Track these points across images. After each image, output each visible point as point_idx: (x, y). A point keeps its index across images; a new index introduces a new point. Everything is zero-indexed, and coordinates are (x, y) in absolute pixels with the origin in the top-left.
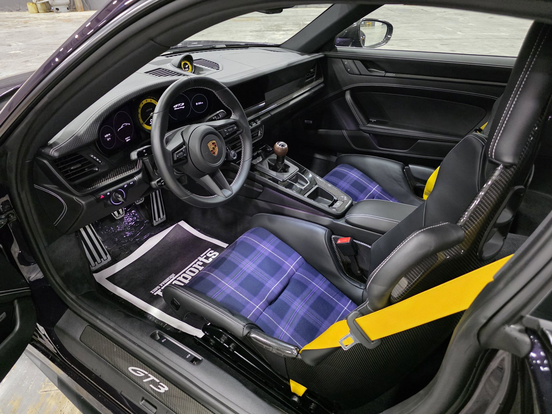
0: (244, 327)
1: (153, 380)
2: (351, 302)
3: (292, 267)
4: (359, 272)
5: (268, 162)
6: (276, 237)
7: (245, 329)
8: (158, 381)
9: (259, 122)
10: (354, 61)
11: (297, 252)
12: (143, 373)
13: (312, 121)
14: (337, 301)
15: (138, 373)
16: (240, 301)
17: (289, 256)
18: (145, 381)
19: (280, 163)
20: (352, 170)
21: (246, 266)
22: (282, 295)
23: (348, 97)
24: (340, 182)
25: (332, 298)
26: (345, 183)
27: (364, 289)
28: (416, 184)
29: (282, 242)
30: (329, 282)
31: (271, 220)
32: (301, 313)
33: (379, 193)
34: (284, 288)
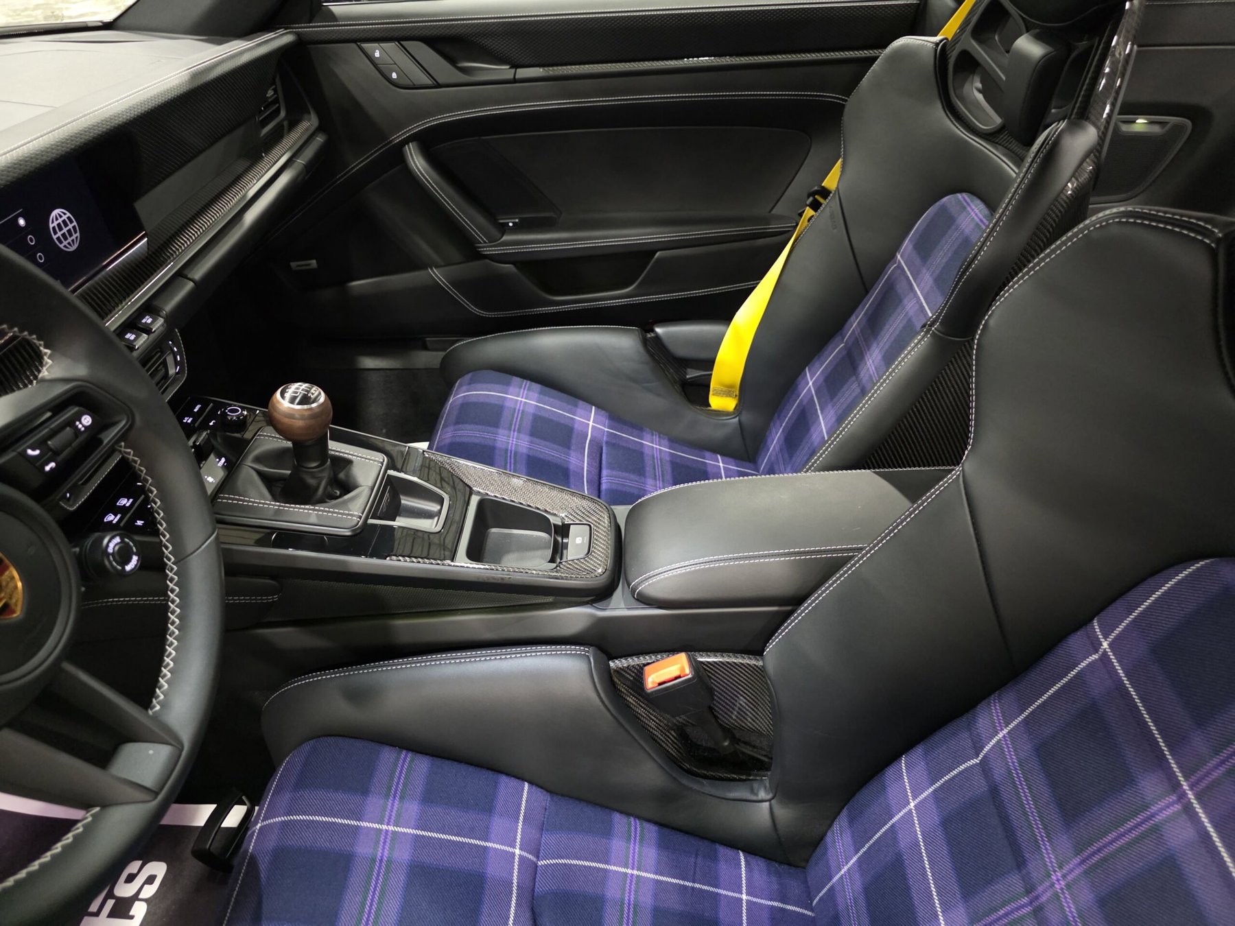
2: (746, 861)
3: (517, 851)
4: (726, 744)
5: (259, 473)
6: (404, 752)
9: (158, 325)
10: (402, 43)
11: (507, 774)
13: (314, 262)
14: (710, 889)
17: (488, 810)
19: (314, 465)
20: (508, 384)
23: (417, 162)
24: (495, 440)
25: (693, 888)
26: (513, 435)
27: (773, 798)
28: (686, 374)
29: (438, 762)
30: (652, 829)
31: (358, 696)
33: (607, 430)
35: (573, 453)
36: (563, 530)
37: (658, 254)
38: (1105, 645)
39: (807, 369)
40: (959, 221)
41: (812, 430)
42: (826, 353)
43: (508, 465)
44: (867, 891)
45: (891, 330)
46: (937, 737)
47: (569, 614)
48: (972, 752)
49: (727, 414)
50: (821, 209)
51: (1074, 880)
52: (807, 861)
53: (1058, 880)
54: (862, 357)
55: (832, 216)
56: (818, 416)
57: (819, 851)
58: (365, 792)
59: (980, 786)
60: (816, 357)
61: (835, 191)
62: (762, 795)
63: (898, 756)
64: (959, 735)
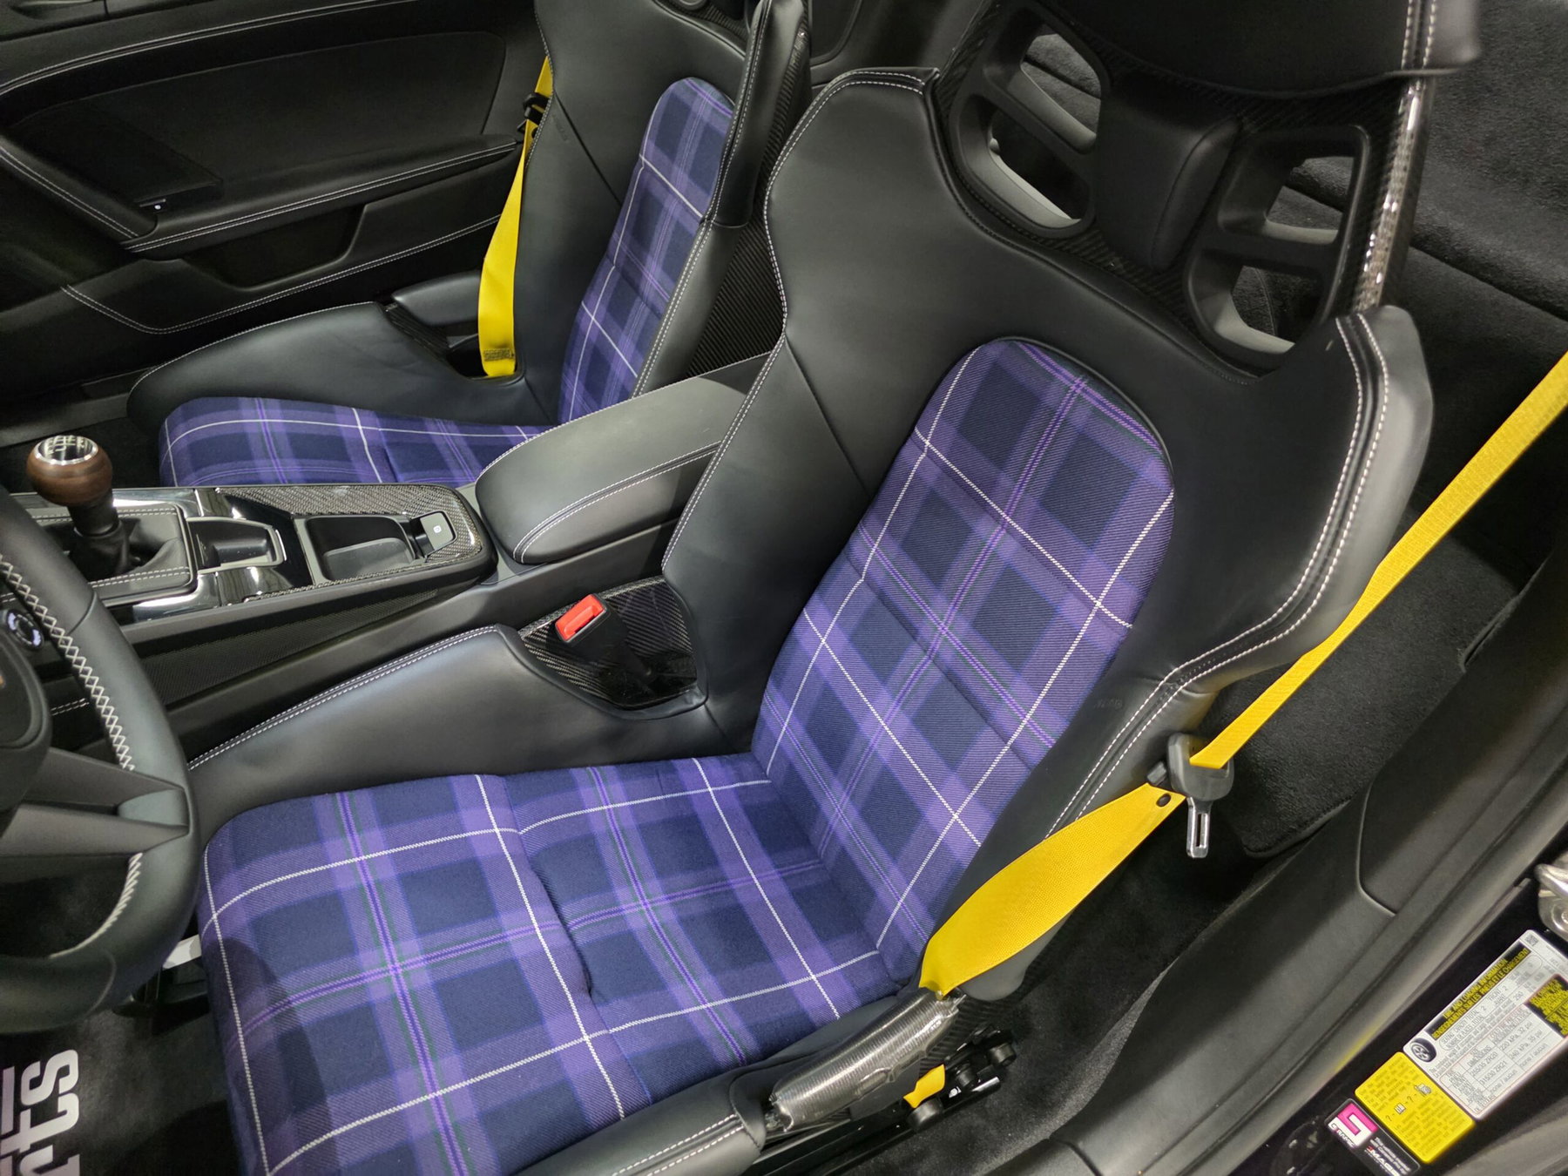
0: (739, 1124)
2: (701, 763)
4: (649, 673)
7: (748, 1129)
11: (454, 774)
14: (681, 794)
16: (534, 1085)
17: (453, 807)
19: (104, 531)
20: (236, 407)
21: (392, 973)
22: (574, 929)
24: (257, 469)
25: (665, 799)
26: (276, 463)
27: (706, 700)
28: (448, 343)
29: (378, 789)
30: (611, 768)
31: (262, 759)
32: (669, 915)
33: (380, 430)
34: (556, 907)
35: (356, 465)
36: (416, 527)
37: (366, 208)
38: (927, 443)
39: (583, 304)
40: (694, 109)
41: (613, 366)
42: (599, 280)
44: (809, 730)
45: (662, 238)
46: (825, 580)
47: (461, 600)
48: (856, 575)
49: (510, 378)
50: (544, 119)
51: (953, 622)
52: (750, 741)
53: (943, 629)
54: (640, 275)
55: (558, 126)
56: (615, 350)
57: (758, 728)
58: (318, 840)
59: (870, 597)
60: (589, 289)
61: (553, 96)
62: (696, 701)
63: (800, 612)
64: (842, 569)
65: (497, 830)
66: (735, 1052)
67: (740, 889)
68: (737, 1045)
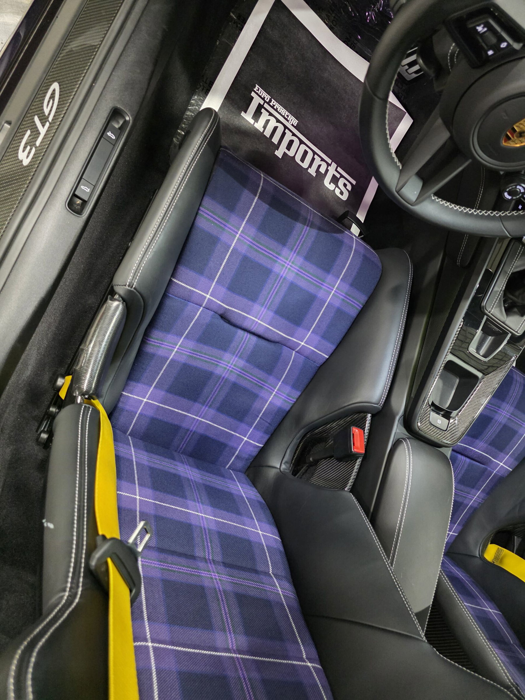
1: (39, 133)
2: (259, 447)
4: (311, 459)
6: (362, 307)
7: (124, 288)
8: (38, 143)
11: (335, 350)
12: (51, 111)
14: (254, 425)
15: (49, 102)
16: (211, 264)
17: (324, 337)
18: (36, 119)
21: (288, 262)
22: (246, 334)
24: (508, 403)
25: (258, 416)
26: (507, 415)
27: (280, 470)
28: (518, 537)
29: (352, 321)
30: (288, 409)
31: (396, 292)
32: (218, 371)
33: (495, 472)
34: (259, 336)
35: (486, 445)
36: (447, 415)
38: (309, 665)
39: (501, 614)
43: (491, 405)
44: (231, 494)
46: (285, 559)
48: (275, 572)
49: (483, 551)
52: (248, 476)
53: (215, 575)
57: (250, 482)
58: (352, 285)
59: (260, 567)
62: (283, 466)
63: (281, 537)
64: (283, 570)
65: (303, 343)
66: (152, 340)
67: (201, 408)
68: (154, 343)
